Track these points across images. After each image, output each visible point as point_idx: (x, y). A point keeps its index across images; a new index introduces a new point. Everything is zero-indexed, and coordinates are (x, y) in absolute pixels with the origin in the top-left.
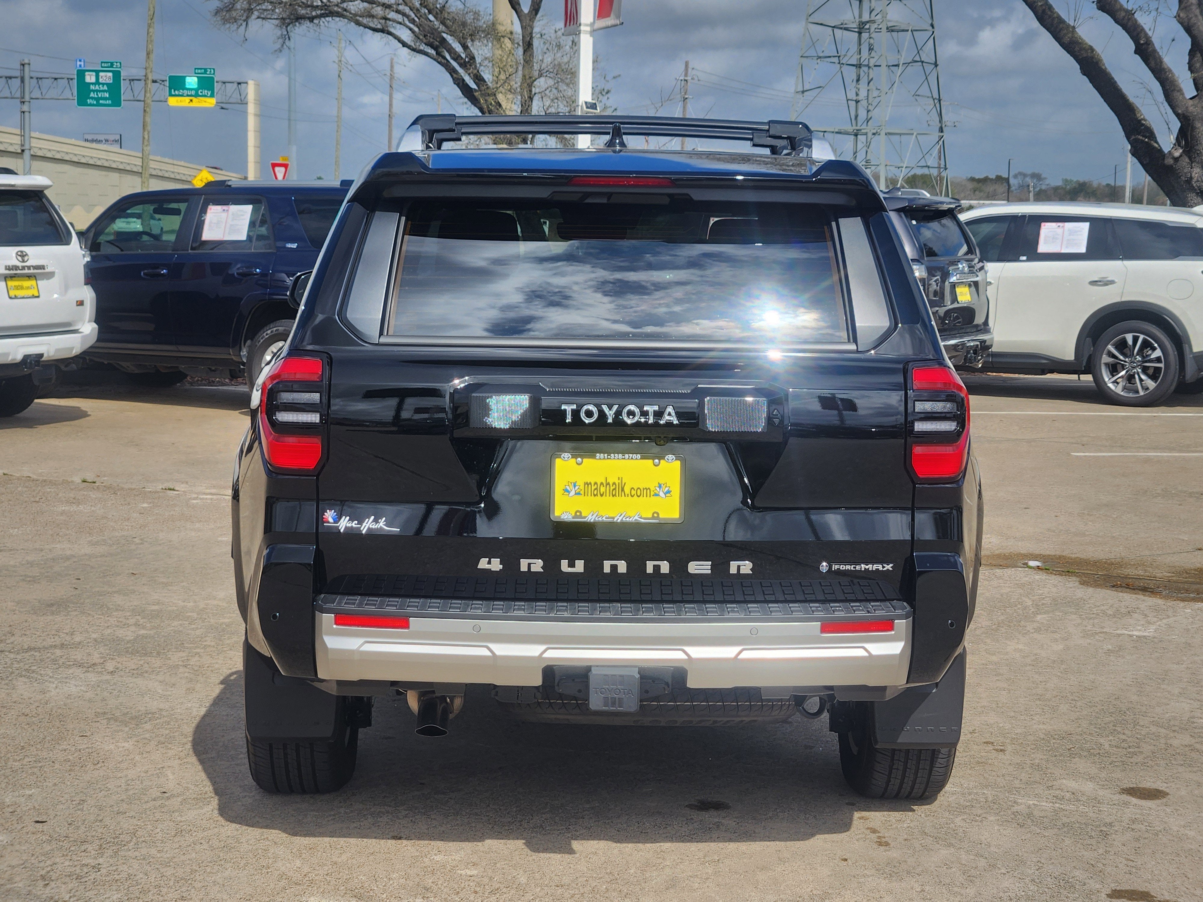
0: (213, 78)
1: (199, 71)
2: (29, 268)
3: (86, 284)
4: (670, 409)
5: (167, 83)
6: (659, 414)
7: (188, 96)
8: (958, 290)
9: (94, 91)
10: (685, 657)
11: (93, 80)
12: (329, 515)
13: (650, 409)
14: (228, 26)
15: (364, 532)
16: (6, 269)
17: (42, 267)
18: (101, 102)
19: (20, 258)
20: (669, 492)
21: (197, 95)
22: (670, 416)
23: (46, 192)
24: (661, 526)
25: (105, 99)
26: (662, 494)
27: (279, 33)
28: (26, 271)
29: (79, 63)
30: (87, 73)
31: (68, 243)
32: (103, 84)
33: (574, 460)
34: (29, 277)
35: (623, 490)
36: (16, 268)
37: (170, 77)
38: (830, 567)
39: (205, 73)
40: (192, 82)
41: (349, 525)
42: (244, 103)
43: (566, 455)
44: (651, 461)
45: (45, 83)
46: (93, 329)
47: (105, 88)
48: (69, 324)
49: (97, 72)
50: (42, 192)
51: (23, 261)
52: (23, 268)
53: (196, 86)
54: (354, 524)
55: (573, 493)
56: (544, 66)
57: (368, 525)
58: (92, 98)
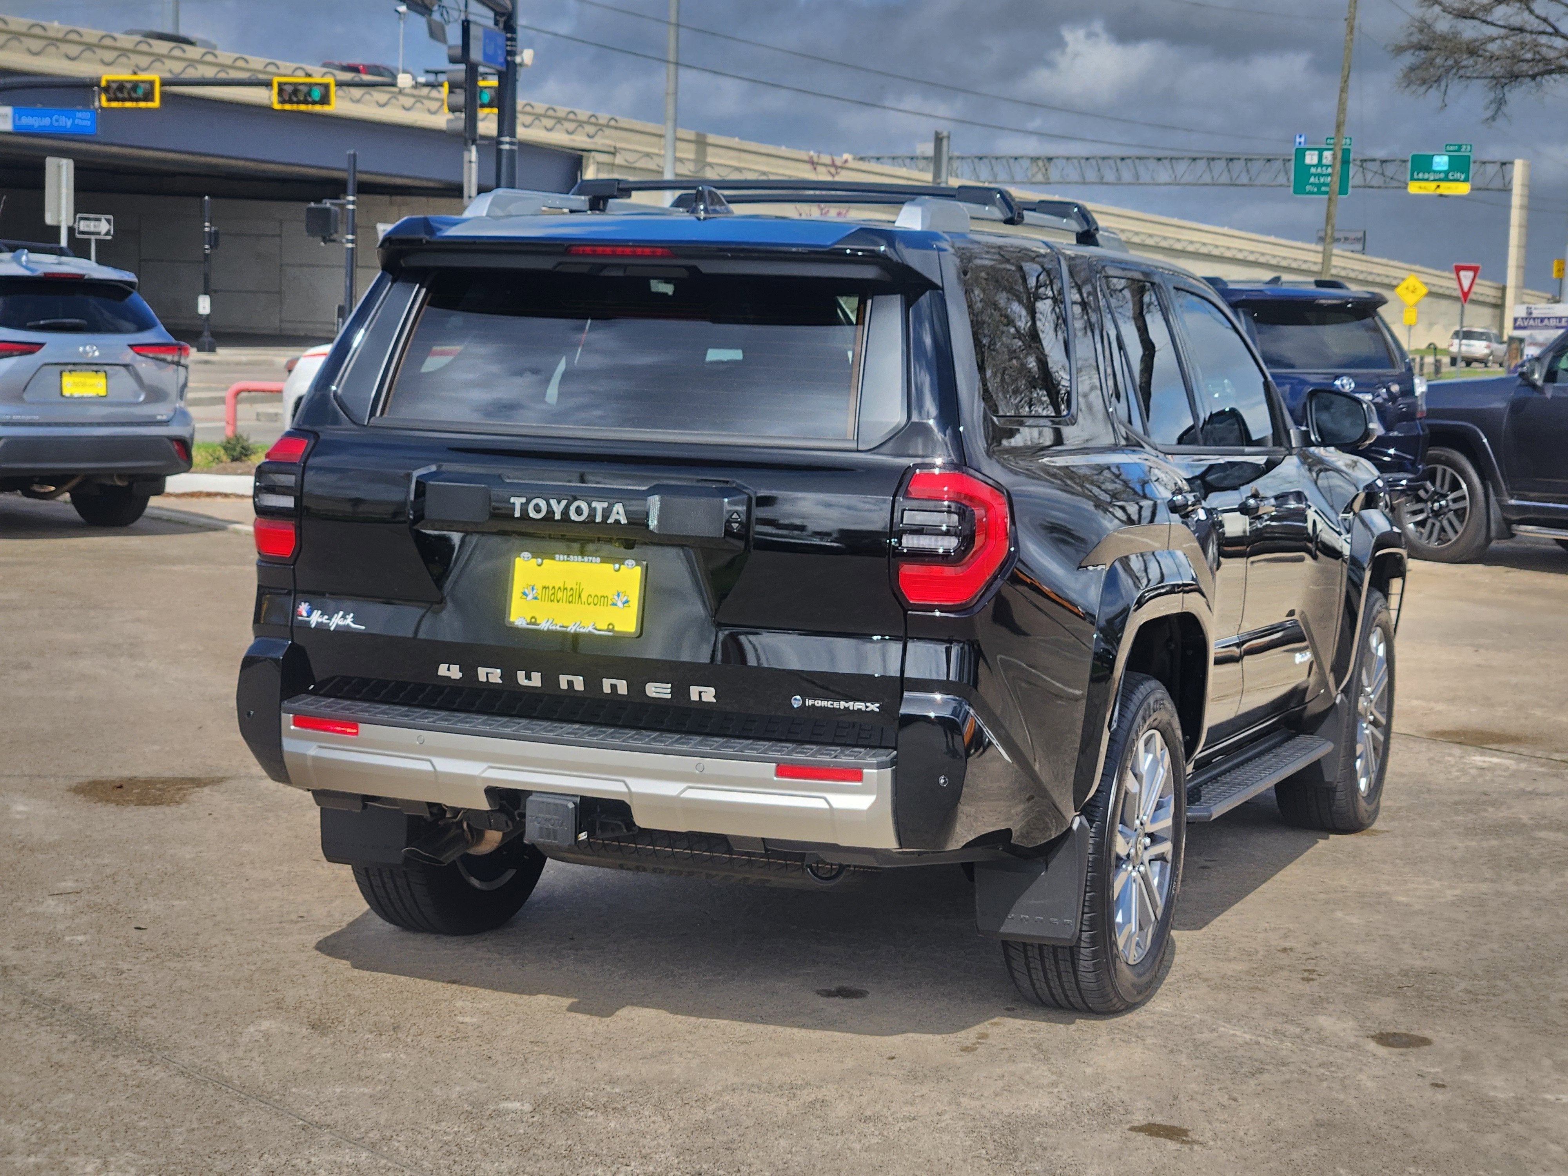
0: (1469, 157)
1: (1452, 148)
4: (618, 508)
5: (1409, 165)
6: (607, 513)
7: (1434, 180)
9: (1315, 175)
10: (626, 790)
11: (1315, 161)
12: (303, 608)
13: (599, 506)
15: (332, 629)
18: (1323, 189)
20: (627, 602)
21: (1446, 179)
22: (619, 513)
24: (616, 639)
26: (620, 604)
27: (1492, 95)
30: (1307, 152)
32: (1327, 166)
33: (534, 560)
35: (580, 596)
37: (1413, 156)
38: (804, 702)
39: (1459, 150)
40: (1441, 162)
41: (320, 620)
42: (1507, 190)
43: (526, 554)
44: (611, 566)
45: (1256, 166)
49: (1321, 152)
53: (1446, 168)
54: (324, 619)
55: (530, 597)
57: (337, 621)
58: (1312, 184)
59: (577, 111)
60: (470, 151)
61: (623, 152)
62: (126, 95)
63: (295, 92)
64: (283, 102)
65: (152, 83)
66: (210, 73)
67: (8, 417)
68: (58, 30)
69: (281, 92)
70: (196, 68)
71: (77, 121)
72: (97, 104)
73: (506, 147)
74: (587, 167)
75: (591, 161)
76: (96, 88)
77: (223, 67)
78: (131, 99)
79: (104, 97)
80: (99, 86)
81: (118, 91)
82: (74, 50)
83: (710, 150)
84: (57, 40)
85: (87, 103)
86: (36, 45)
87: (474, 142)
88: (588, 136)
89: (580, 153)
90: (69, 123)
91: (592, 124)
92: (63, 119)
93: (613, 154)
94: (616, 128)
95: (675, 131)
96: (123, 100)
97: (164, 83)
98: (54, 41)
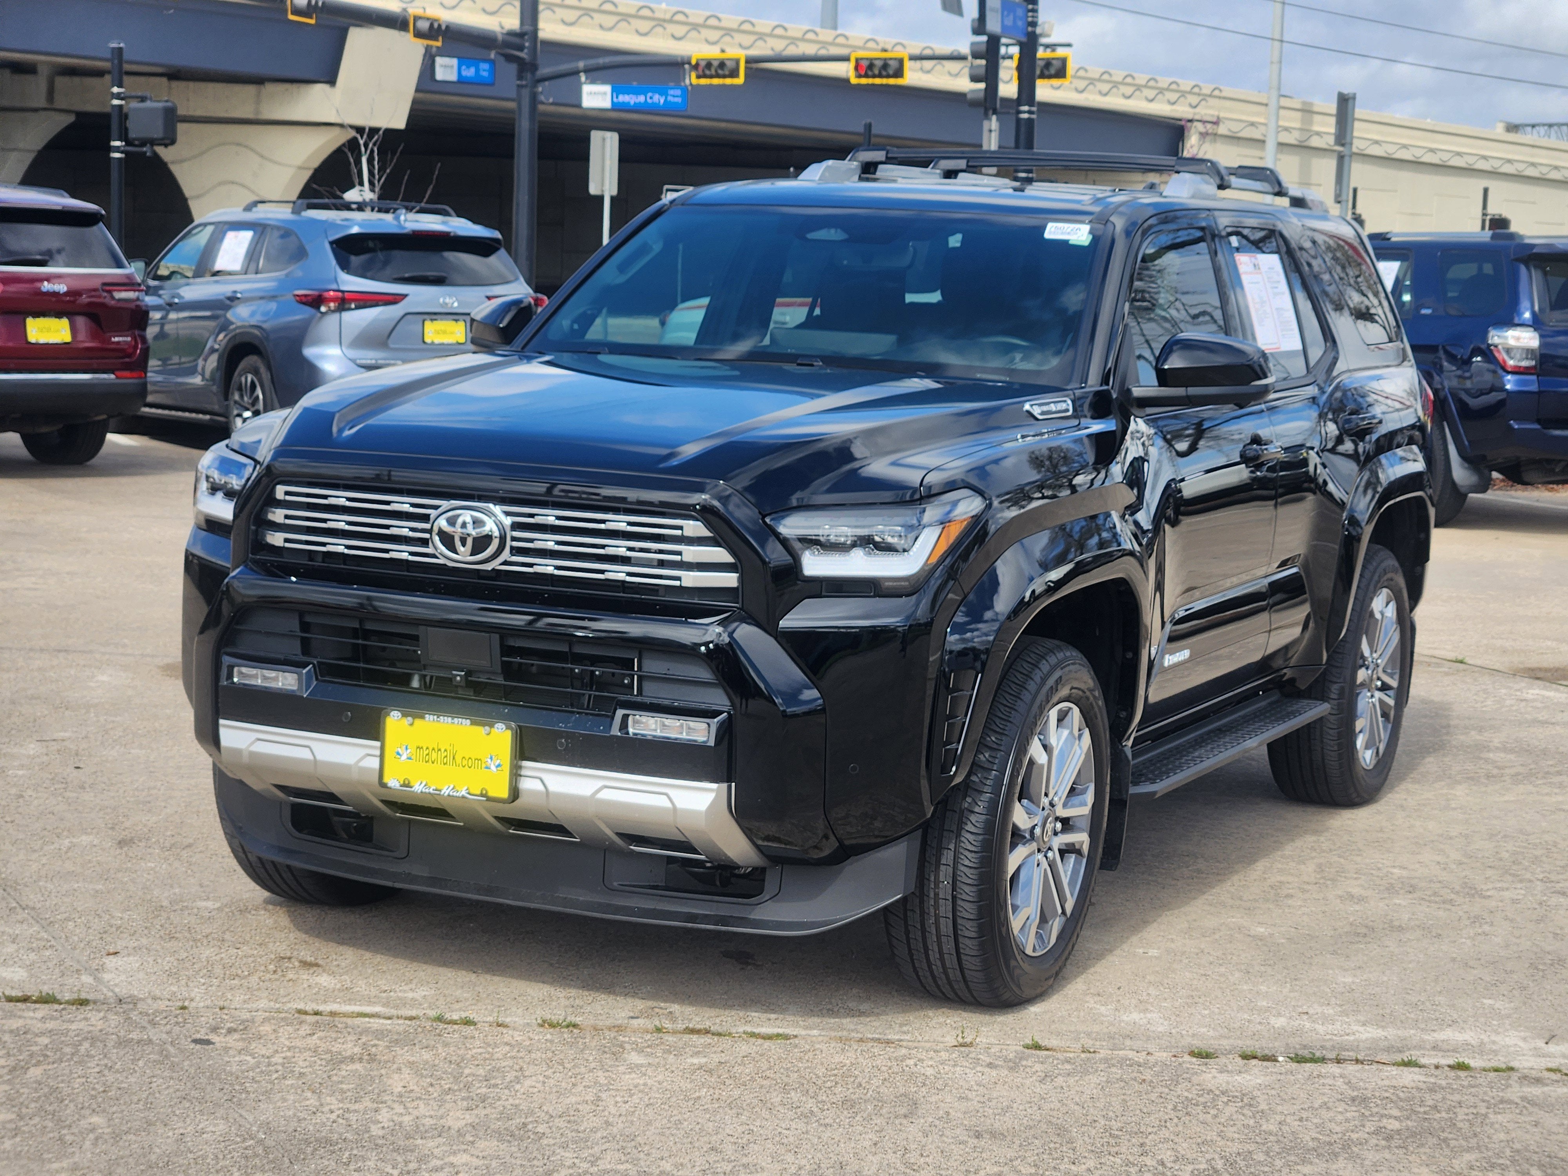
59: (1179, 81)
60: (990, 120)
61: (1227, 122)
62: (713, 72)
63: (871, 66)
64: (859, 76)
65: (737, 61)
66: (810, 49)
67: (373, 362)
68: (665, 11)
69: (857, 68)
70: (797, 46)
71: (670, 98)
72: (687, 82)
73: (1025, 116)
74: (1189, 138)
75: (1193, 131)
76: (687, 66)
77: (824, 44)
78: (718, 76)
79: (693, 75)
80: (689, 63)
81: (708, 68)
82: (680, 30)
83: (1317, 118)
84: (664, 21)
85: (678, 80)
86: (644, 26)
87: (995, 112)
88: (1191, 106)
89: (1182, 123)
90: (662, 101)
91: (1195, 94)
92: (656, 97)
93: (1216, 123)
94: (1220, 98)
95: (1278, 101)
96: (711, 77)
97: (748, 61)
98: (661, 22)
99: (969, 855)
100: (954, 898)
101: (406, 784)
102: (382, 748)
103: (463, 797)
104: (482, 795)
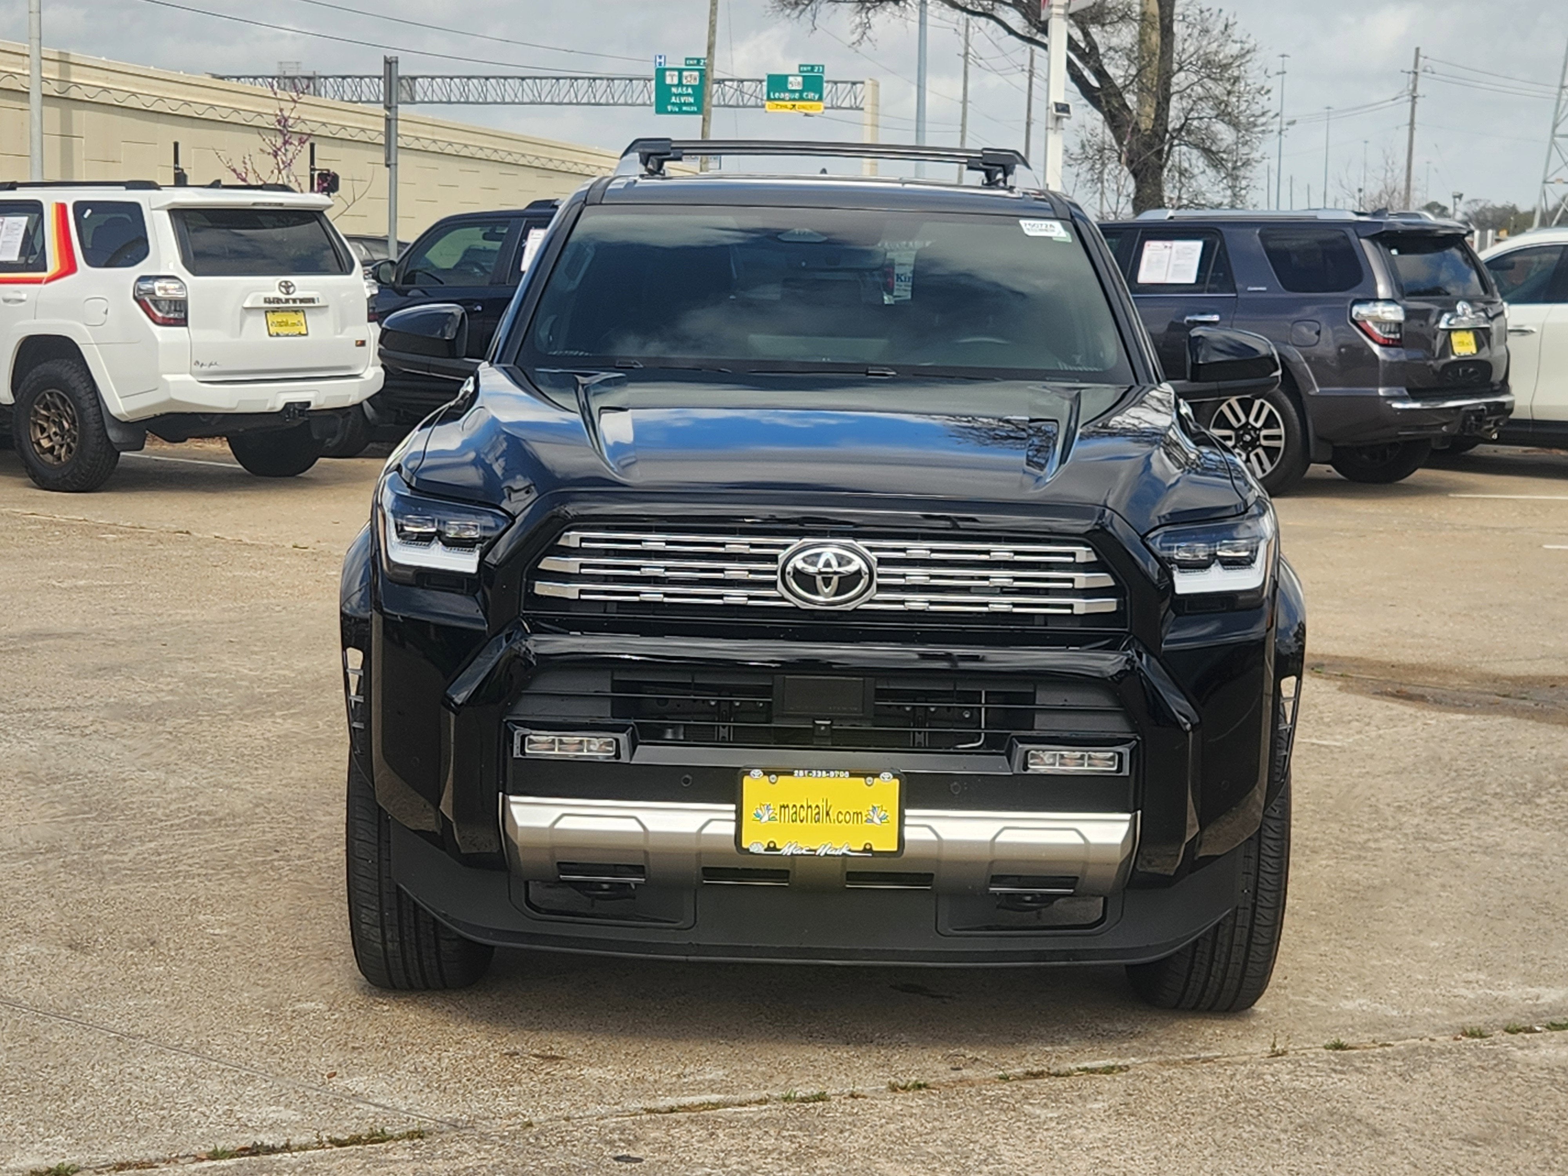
0: (821, 77)
1: (805, 69)
2: (294, 301)
3: (370, 321)
5: (765, 85)
7: (790, 100)
8: (1455, 337)
9: (676, 95)
11: (676, 81)
14: (788, 11)
16: (265, 301)
17: (312, 300)
18: (684, 108)
19: (283, 290)
21: (801, 99)
23: (325, 213)
25: (690, 104)
28: (291, 304)
29: (658, 60)
30: (668, 73)
31: (349, 272)
32: (687, 86)
34: (296, 311)
36: (279, 300)
37: (769, 76)
39: (812, 71)
40: (795, 82)
42: (859, 108)
45: (618, 86)
46: (376, 374)
47: (690, 91)
48: (348, 368)
49: (680, 71)
50: (321, 212)
51: (288, 293)
52: (287, 301)
53: (800, 88)
56: (1184, 57)
58: (674, 104)
83: (74, 69)
99: (1271, 861)
100: (1254, 906)
101: (771, 848)
102: (739, 813)
103: (844, 854)
104: (865, 850)
